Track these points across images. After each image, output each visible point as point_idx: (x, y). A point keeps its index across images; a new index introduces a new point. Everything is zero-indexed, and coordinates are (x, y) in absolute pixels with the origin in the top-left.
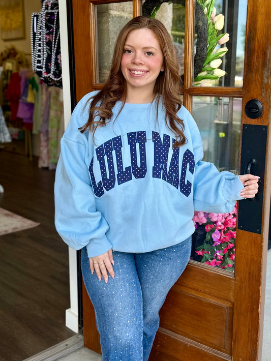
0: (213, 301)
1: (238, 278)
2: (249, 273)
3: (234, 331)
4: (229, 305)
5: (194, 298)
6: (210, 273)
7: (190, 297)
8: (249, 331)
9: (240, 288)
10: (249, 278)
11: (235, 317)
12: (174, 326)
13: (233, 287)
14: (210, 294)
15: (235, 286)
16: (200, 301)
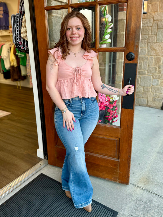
0: (110, 138)
1: (122, 128)
2: (127, 126)
3: (120, 149)
4: (117, 139)
5: (101, 138)
6: (109, 127)
7: (100, 138)
8: (127, 148)
9: (123, 132)
10: (127, 128)
11: (121, 144)
12: (92, 151)
13: (120, 132)
14: (109, 136)
15: (121, 131)
16: (104, 139)
